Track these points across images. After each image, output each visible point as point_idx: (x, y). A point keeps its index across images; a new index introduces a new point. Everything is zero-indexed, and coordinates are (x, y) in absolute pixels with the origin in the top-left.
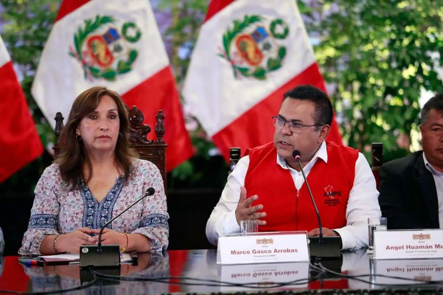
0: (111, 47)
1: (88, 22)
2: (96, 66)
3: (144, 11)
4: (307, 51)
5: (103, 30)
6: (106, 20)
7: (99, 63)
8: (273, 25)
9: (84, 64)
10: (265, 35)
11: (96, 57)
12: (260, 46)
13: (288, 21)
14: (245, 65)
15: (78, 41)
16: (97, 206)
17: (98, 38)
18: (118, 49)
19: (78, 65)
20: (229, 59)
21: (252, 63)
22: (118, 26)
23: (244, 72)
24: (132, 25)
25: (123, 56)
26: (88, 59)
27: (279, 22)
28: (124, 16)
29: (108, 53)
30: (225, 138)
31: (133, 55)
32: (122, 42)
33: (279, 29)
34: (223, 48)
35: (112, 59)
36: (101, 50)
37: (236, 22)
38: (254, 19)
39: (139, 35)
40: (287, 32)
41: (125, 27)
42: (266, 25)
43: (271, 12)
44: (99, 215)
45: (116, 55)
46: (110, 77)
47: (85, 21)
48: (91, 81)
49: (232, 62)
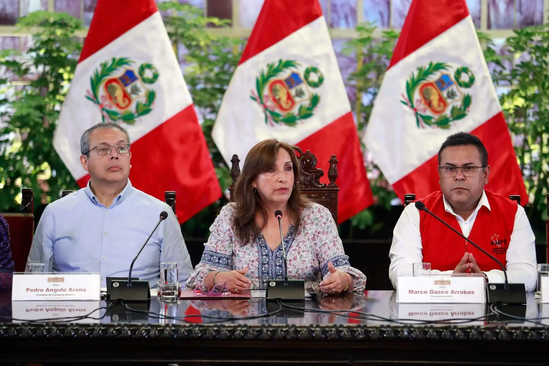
0: (293, 92)
1: (270, 66)
2: (277, 111)
3: (327, 56)
4: (493, 100)
5: (285, 74)
6: (288, 64)
7: (281, 107)
8: (458, 73)
9: (266, 108)
10: (450, 83)
11: (277, 101)
12: (445, 94)
13: (474, 69)
14: (429, 113)
15: (260, 86)
16: (270, 254)
17: (280, 82)
18: (300, 94)
19: (259, 109)
20: (412, 107)
21: (436, 112)
22: (301, 72)
23: (427, 120)
24: (315, 70)
25: (305, 101)
26: (270, 103)
27: (465, 70)
28: (307, 60)
29: (289, 97)
30: (405, 187)
31: (315, 100)
32: (304, 87)
33: (465, 78)
34: (406, 95)
35: (293, 103)
36: (282, 95)
37: (420, 69)
38: (439, 67)
39: (321, 80)
40: (472, 80)
41: (308, 72)
42: (451, 73)
43: (457, 59)
44: (274, 264)
45: (297, 99)
46: (290, 121)
47: (268, 65)
48: (272, 125)
49: (415, 110)
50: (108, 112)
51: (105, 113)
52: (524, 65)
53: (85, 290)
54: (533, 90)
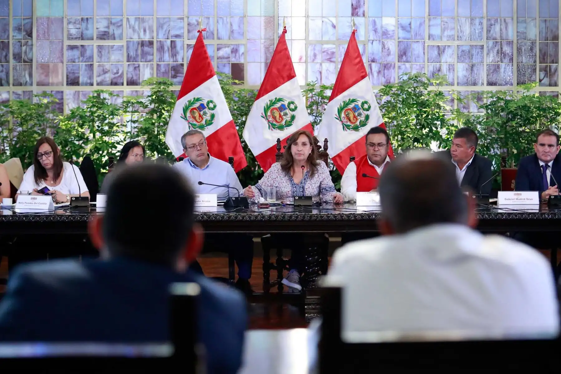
0: (282, 114)
1: (271, 101)
2: (275, 123)
3: (299, 96)
4: (379, 117)
5: (278, 105)
6: (280, 100)
7: (276, 121)
8: (363, 104)
9: (269, 121)
10: (359, 109)
11: (274, 118)
12: (356, 114)
13: (370, 102)
14: (349, 123)
15: (266, 111)
16: (297, 186)
17: (276, 109)
18: (286, 114)
19: (266, 122)
20: (341, 120)
21: (352, 123)
22: (286, 103)
23: (348, 127)
24: (293, 103)
25: (288, 118)
26: (271, 119)
27: (366, 102)
28: (289, 98)
29: (280, 116)
30: (338, 159)
31: (293, 118)
32: (287, 111)
33: (366, 106)
34: (338, 115)
35: (282, 119)
36: (277, 114)
37: (344, 102)
38: (353, 101)
39: (296, 108)
40: (369, 107)
41: (289, 104)
42: (360, 104)
43: (362, 97)
44: (299, 191)
45: (284, 117)
46: (281, 128)
47: (270, 101)
48: (272, 130)
49: (342, 122)
50: (191, 124)
51: (190, 125)
52: (389, 102)
53: (210, 201)
54: (393, 114)
